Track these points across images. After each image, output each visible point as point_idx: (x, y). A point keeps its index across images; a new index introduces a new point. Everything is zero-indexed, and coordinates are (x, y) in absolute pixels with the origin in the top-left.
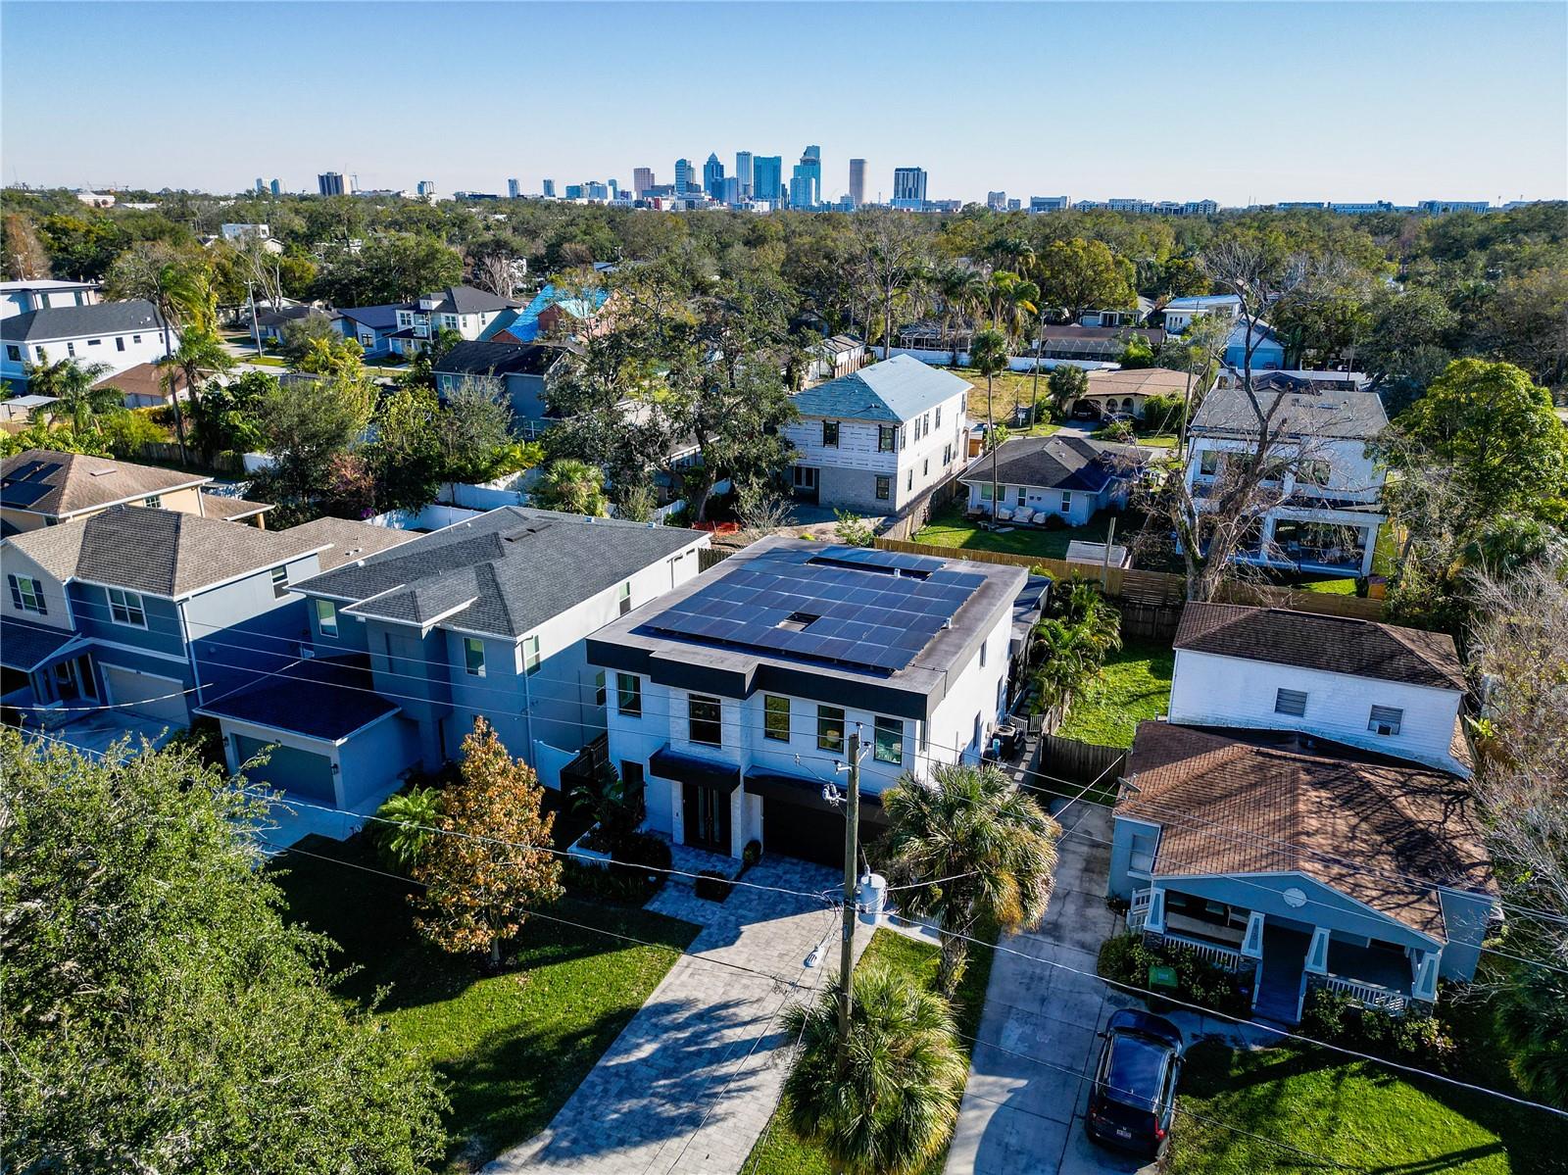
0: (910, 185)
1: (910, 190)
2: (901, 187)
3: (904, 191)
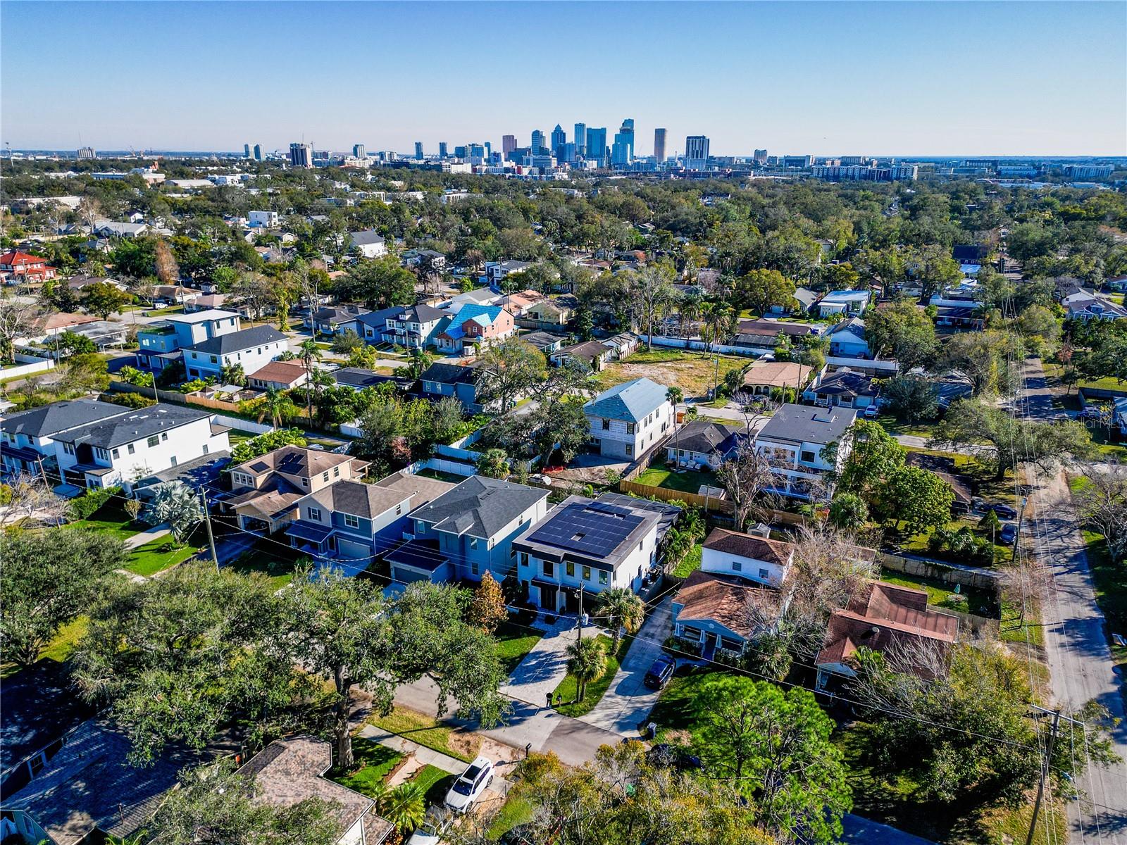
0: (698, 149)
1: (697, 152)
2: (690, 150)
3: (693, 153)
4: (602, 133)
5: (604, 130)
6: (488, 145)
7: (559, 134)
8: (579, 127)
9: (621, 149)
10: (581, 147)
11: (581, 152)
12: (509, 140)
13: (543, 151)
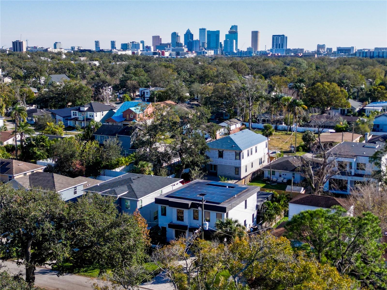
0: (280, 43)
1: (279, 45)
2: (275, 44)
3: (276, 45)
4: (216, 34)
5: (218, 32)
6: (142, 42)
7: (189, 35)
8: (202, 30)
9: (229, 43)
10: (203, 43)
11: (203, 45)
12: (156, 39)
13: (179, 45)
